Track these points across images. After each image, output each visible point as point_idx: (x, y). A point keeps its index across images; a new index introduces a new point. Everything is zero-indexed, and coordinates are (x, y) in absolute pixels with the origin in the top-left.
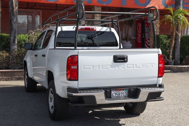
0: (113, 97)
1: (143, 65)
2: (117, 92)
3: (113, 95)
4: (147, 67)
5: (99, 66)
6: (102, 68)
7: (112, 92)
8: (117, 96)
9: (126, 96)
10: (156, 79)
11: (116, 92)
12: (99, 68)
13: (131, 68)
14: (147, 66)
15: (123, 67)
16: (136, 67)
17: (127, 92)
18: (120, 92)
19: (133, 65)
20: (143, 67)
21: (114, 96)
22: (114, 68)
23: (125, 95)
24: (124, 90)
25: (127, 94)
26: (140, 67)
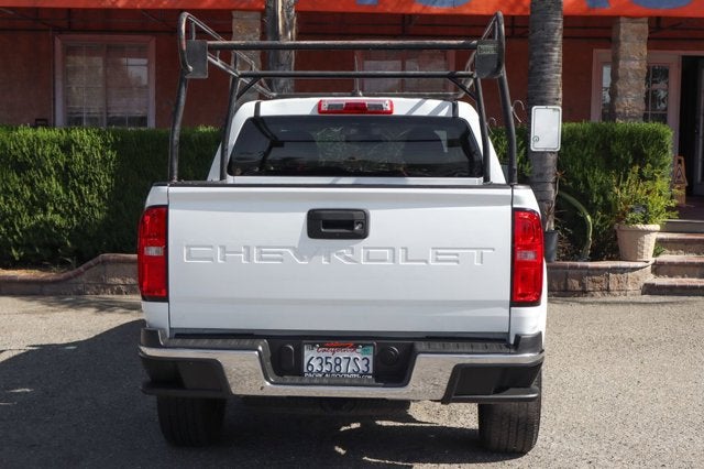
0: (311, 372)
1: (437, 254)
2: (330, 354)
3: (309, 364)
4: (458, 262)
5: (248, 248)
6: (261, 259)
7: (306, 352)
8: (326, 368)
9: (366, 373)
10: (504, 312)
11: (323, 355)
12: (248, 258)
13: (384, 260)
14: (457, 255)
15: (347, 259)
16: (407, 260)
17: (370, 358)
18: (342, 355)
19: (393, 249)
20: (437, 260)
21: (317, 368)
22: (310, 257)
23: (362, 368)
24: (356, 346)
25: (371, 366)
26: (426, 261)
